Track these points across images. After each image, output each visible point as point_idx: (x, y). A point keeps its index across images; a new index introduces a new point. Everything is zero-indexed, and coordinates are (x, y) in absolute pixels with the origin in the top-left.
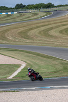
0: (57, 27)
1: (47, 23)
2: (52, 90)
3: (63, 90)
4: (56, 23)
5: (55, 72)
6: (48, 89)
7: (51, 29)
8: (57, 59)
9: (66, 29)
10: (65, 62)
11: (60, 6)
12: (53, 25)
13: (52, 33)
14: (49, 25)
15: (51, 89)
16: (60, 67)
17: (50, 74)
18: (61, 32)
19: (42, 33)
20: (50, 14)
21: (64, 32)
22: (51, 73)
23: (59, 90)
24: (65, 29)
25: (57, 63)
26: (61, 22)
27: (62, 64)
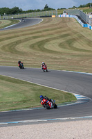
0: (27, 40)
1: (13, 35)
2: (21, 126)
3: (36, 125)
4: (26, 35)
5: (24, 101)
6: (15, 124)
7: (19, 42)
8: (27, 83)
9: (39, 42)
10: (38, 88)
11: (30, 11)
12: (22, 38)
13: (20, 47)
14: (15, 37)
15: (20, 124)
16: (31, 94)
17: (18, 104)
18: (32, 46)
19: (7, 48)
20: (17, 22)
21: (36, 47)
23: (30, 126)
25: (27, 88)
26: (31, 34)
27: (34, 90)
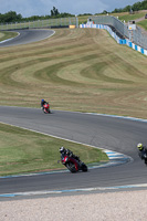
0: (29, 64)
1: (7, 56)
2: (19, 202)
3: (44, 200)
4: (28, 55)
5: (25, 162)
6: (10, 199)
7: (17, 67)
8: (29, 133)
9: (49, 67)
10: (47, 140)
11: (35, 18)
12: (22, 61)
13: (19, 76)
14: (11, 59)
15: (17, 198)
16: (36, 150)
17: (14, 166)
18: (38, 74)
20: (13, 35)
21: (44, 75)
22: (15, 164)
23: (35, 201)
24: (46, 69)
25: (29, 141)
26: (37, 54)
27: (40, 143)
